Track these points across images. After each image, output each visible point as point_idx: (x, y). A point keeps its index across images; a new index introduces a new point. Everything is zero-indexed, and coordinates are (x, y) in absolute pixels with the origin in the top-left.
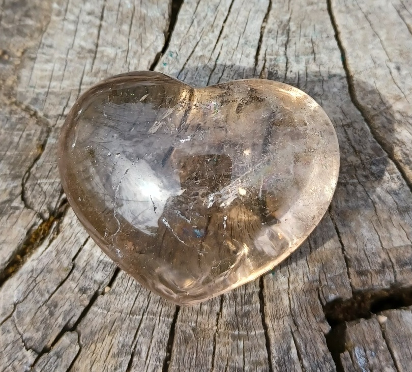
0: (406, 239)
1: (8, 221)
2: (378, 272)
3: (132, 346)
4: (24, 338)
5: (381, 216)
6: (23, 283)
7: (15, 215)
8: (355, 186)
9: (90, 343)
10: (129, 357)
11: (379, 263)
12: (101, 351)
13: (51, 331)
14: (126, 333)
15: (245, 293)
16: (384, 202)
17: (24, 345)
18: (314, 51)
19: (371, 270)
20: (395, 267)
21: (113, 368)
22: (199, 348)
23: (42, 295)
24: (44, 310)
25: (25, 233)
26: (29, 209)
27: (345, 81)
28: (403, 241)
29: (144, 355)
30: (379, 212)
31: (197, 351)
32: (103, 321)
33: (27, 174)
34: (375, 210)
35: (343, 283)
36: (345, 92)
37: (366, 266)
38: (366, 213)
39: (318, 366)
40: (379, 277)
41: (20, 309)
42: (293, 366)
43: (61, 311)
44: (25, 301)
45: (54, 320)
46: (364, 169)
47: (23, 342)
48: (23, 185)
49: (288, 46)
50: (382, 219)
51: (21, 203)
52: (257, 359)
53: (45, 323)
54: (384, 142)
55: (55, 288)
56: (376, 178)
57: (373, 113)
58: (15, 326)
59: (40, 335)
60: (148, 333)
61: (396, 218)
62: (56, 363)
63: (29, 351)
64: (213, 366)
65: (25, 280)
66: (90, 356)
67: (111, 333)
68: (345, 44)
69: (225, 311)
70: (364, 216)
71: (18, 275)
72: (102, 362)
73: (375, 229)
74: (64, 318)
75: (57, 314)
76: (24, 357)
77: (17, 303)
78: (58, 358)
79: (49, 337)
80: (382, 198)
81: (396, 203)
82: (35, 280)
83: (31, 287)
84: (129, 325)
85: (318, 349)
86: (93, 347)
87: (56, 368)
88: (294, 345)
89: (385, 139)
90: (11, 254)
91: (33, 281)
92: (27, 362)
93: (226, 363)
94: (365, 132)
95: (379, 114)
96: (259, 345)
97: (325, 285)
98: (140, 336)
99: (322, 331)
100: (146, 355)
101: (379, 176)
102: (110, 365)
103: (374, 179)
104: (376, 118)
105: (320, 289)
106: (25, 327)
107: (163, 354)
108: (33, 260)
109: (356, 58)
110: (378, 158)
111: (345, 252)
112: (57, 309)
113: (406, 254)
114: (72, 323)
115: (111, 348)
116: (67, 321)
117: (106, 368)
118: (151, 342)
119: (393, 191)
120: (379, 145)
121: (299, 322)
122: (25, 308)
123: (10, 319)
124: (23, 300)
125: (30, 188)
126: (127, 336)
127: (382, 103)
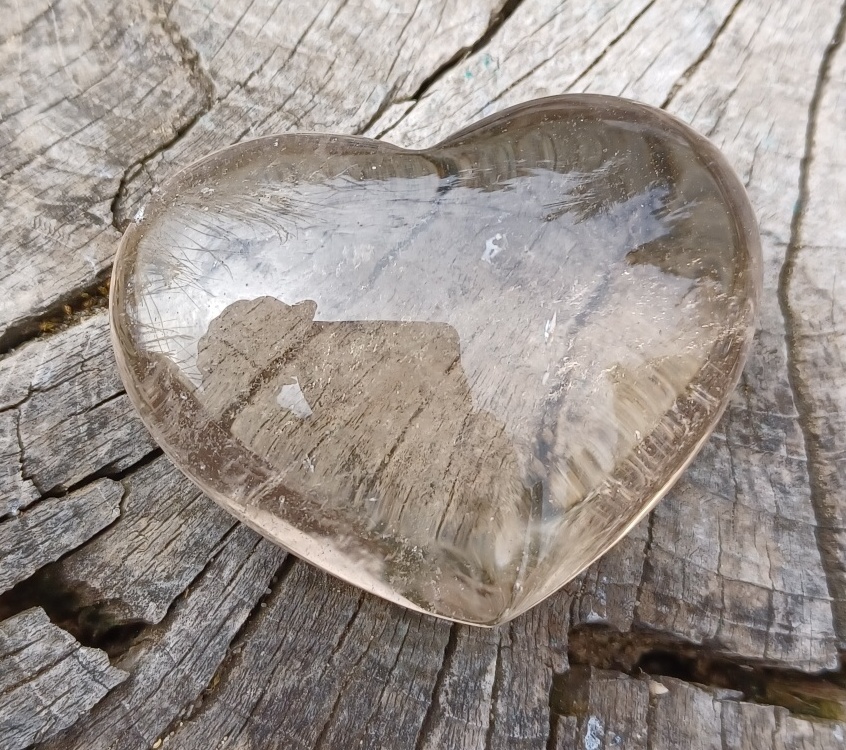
0: (766, 575)
1: (72, 236)
2: (692, 610)
3: (212, 551)
4: (25, 456)
5: (740, 518)
6: (59, 358)
7: (88, 230)
8: (718, 447)
9: (140, 515)
10: (201, 568)
11: (701, 596)
12: (154, 536)
13: (78, 464)
14: (210, 525)
16: (756, 496)
17: (22, 469)
18: (751, 170)
19: (681, 602)
20: (726, 615)
21: (165, 574)
22: (328, 604)
23: (87, 395)
24: (80, 423)
25: (96, 272)
26: (118, 232)
27: (782, 252)
28: (760, 577)
31: (322, 607)
32: (178, 487)
33: (138, 166)
35: (623, 602)
36: (774, 272)
37: (676, 591)
38: (716, 501)
39: (519, 720)
40: (690, 620)
41: (35, 403)
42: (477, 702)
43: (108, 437)
44: (52, 393)
45: (91, 448)
46: (747, 423)
47: (21, 461)
48: (123, 183)
50: (740, 524)
51: (106, 215)
52: (421, 666)
53: (74, 446)
54: (803, 390)
55: (113, 393)
56: (761, 447)
57: (806, 330)
58: (18, 429)
59: (56, 463)
60: (249, 541)
61: (765, 531)
62: (67, 524)
63: (27, 484)
64: (340, 644)
65: (64, 356)
66: (131, 537)
67: (184, 513)
68: (813, 183)
70: (711, 506)
71: (55, 340)
72: (149, 555)
73: (720, 537)
74: (111, 452)
75: (100, 439)
76: (15, 488)
77: (36, 390)
78: (74, 516)
79: (70, 473)
80: (756, 488)
81: (778, 507)
82: (83, 364)
83: (71, 374)
85: (532, 693)
86: (143, 522)
87: (65, 532)
88: (494, 670)
89: (806, 386)
90: (56, 297)
91: (78, 363)
92: (16, 499)
93: (365, 649)
94: (778, 359)
95: (815, 338)
96: (435, 645)
97: (590, 593)
98: (233, 539)
99: (552, 666)
100: (231, 576)
101: (767, 448)
102: (163, 567)
103: (757, 449)
104: (807, 341)
105: (579, 595)
106: (34, 438)
107: (261, 586)
108: (92, 326)
109: (821, 217)
110: (780, 415)
111: (649, 552)
112: (103, 431)
113: (755, 601)
114: (121, 465)
115: (174, 539)
116: (114, 458)
117: (153, 568)
119: (781, 484)
120: (790, 393)
121: (518, 635)
122: (45, 404)
123: (11, 411)
124: (48, 390)
125: (135, 196)
126: (210, 529)
127: (831, 320)
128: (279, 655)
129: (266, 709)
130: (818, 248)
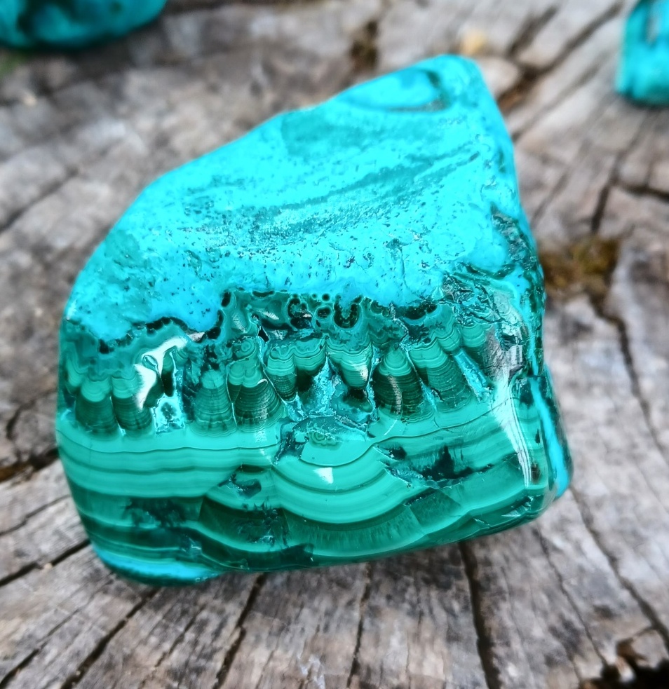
15: (211, 645)
30: (423, 626)
34: (419, 622)
69: (175, 654)
118: (67, 647)
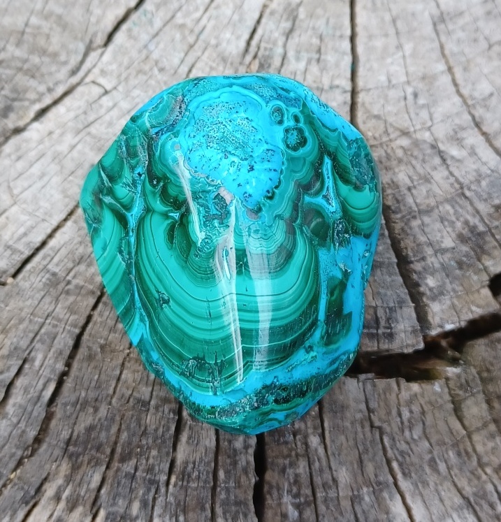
0: (371, 298)
3: (26, 350)
10: (20, 362)
14: (22, 335)
22: (103, 369)
27: (349, 96)
29: (37, 363)
31: (100, 372)
49: (290, 37)
52: (167, 396)
57: (372, 142)
60: (47, 340)
64: (114, 392)
84: (27, 327)
93: (130, 392)
95: (378, 146)
98: (38, 341)
100: (40, 365)
104: (375, 148)
107: (60, 367)
126: (22, 338)
127: (386, 132)
128: (78, 406)
129: (76, 441)
130: (370, 89)
